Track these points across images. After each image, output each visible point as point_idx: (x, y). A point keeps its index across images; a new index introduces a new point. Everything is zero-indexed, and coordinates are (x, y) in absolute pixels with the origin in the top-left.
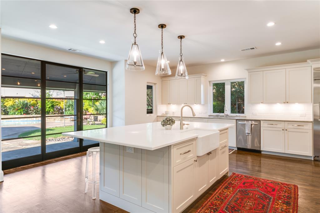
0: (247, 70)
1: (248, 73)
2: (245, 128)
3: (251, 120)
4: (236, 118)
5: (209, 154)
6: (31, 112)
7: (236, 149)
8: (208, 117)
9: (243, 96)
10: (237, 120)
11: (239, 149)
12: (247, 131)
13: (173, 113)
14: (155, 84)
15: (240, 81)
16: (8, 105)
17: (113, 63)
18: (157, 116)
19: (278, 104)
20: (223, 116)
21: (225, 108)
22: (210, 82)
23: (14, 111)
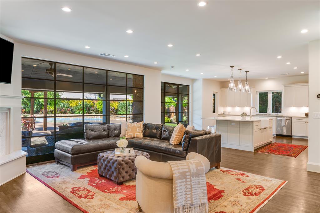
0: (284, 85)
1: (284, 87)
2: (282, 122)
3: (286, 117)
4: (276, 116)
5: (265, 128)
6: (92, 111)
7: (276, 135)
8: (255, 115)
9: (280, 101)
10: (276, 117)
11: (277, 135)
12: (283, 123)
13: (229, 112)
14: (217, 93)
15: (279, 91)
16: (73, 106)
17: (194, 80)
18: (218, 115)
19: (304, 107)
20: (267, 115)
21: (268, 109)
22: (257, 91)
23: (79, 111)
